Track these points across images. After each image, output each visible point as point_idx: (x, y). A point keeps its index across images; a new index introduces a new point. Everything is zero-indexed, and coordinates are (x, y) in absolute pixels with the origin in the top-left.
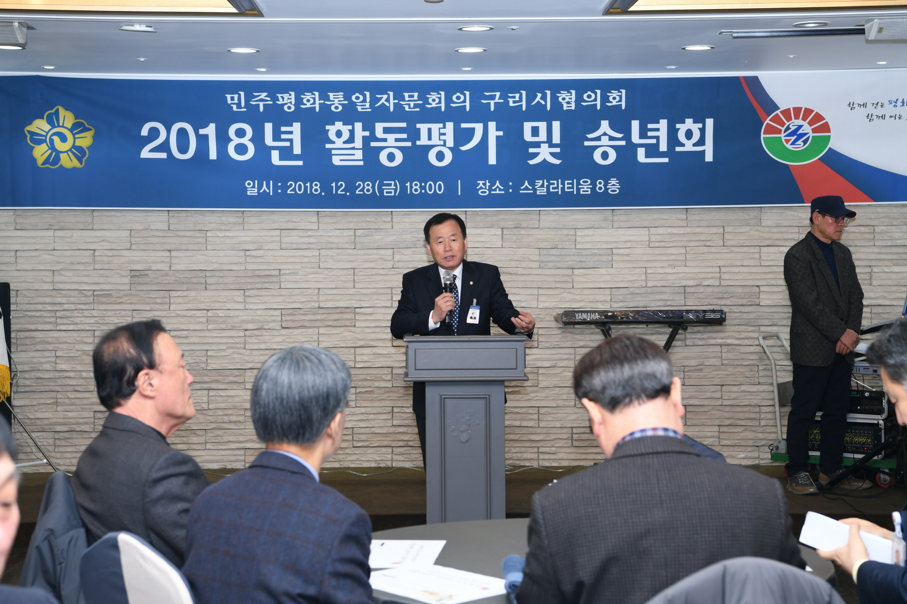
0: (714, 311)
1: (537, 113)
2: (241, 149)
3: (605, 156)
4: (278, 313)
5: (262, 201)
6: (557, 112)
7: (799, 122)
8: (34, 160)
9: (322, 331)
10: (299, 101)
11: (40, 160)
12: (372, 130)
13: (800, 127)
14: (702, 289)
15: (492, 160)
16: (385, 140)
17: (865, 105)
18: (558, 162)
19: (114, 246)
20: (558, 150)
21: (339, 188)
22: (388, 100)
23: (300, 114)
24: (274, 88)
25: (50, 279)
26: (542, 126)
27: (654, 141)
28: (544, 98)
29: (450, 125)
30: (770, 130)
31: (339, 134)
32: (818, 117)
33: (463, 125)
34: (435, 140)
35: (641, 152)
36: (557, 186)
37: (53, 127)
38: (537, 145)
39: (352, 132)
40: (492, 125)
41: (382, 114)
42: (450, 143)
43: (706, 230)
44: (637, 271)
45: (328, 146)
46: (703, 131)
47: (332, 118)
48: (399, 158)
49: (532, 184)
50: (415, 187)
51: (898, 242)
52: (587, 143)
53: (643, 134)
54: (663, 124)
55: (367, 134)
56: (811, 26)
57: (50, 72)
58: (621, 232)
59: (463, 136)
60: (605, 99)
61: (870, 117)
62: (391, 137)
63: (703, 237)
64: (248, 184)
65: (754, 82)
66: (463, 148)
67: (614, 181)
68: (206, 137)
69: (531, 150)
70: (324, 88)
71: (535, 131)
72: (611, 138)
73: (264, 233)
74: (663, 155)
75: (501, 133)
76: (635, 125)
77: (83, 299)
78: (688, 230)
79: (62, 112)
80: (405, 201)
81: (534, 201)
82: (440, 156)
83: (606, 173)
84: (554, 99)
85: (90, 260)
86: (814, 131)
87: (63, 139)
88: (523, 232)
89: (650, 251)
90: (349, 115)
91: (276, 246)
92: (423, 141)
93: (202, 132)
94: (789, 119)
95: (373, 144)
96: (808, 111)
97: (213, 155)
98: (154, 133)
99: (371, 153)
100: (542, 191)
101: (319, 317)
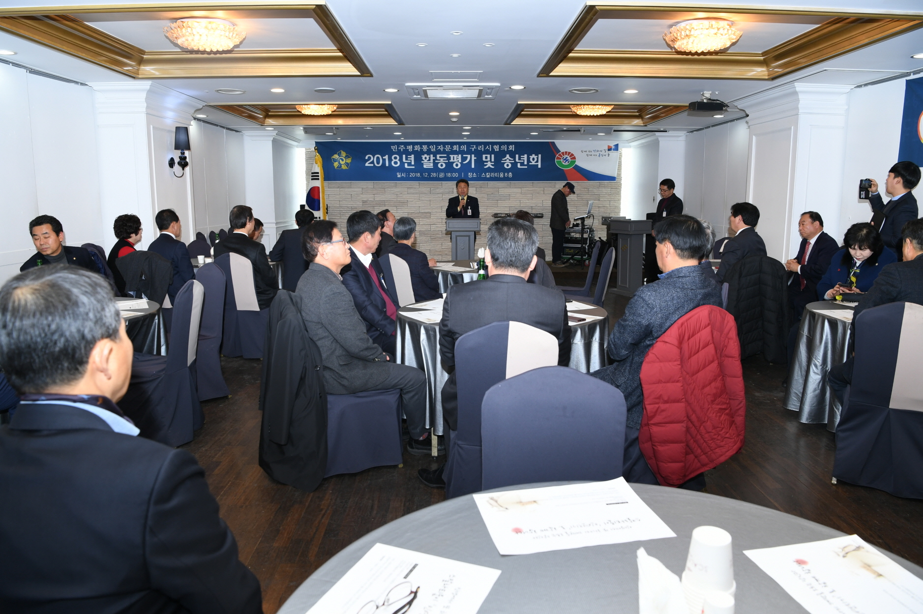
0: (540, 214)
1: (487, 152)
2: (396, 163)
3: (508, 165)
4: (407, 214)
5: (402, 179)
6: (493, 152)
7: (567, 156)
8: (334, 167)
9: (420, 219)
10: (413, 148)
11: (336, 167)
12: (436, 157)
13: (567, 157)
14: (537, 207)
15: (473, 166)
16: (440, 160)
17: (586, 151)
18: (493, 167)
19: (357, 193)
20: (493, 163)
21: (426, 175)
22: (441, 148)
23: (414, 152)
24: (406, 144)
25: (338, 203)
26: (489, 156)
27: (523, 161)
28: (489, 147)
29: (460, 156)
30: (558, 158)
31: (426, 158)
32: (572, 155)
33: (464, 156)
34: (455, 160)
35: (519, 164)
36: (493, 175)
37: (340, 157)
38: (487, 162)
39: (430, 158)
40: (473, 156)
41: (439, 152)
42: (460, 161)
43: (539, 189)
44: (517, 201)
45: (422, 162)
46: (538, 158)
47: (424, 153)
48: (444, 166)
49: (485, 174)
50: (449, 175)
51: (596, 193)
52: (502, 162)
53: (519, 159)
54: (526, 156)
55: (434, 158)
56: (565, 129)
57: (339, 140)
58: (513, 189)
59: (464, 159)
60: (508, 148)
61: (587, 155)
62: (442, 159)
63: (537, 191)
64: (398, 174)
65: (553, 143)
66: (464, 163)
67: (510, 173)
68: (385, 159)
69: (485, 163)
70: (421, 144)
71: (486, 158)
72: (510, 160)
73: (402, 189)
74: (525, 165)
75: (476, 158)
76: (517, 156)
77: (348, 210)
78: (533, 189)
79: (342, 152)
80: (446, 179)
81: (486, 179)
82: (457, 165)
83: (508, 171)
84: (492, 148)
85: (350, 197)
86: (571, 159)
87: (343, 160)
88: (482, 189)
89: (522, 195)
90: (429, 152)
91: (406, 193)
92: (452, 160)
93: (384, 158)
94: (564, 155)
95: (436, 161)
96: (569, 153)
97: (387, 165)
98: (369, 158)
99: (435, 164)
100: (488, 176)
101: (419, 215)
